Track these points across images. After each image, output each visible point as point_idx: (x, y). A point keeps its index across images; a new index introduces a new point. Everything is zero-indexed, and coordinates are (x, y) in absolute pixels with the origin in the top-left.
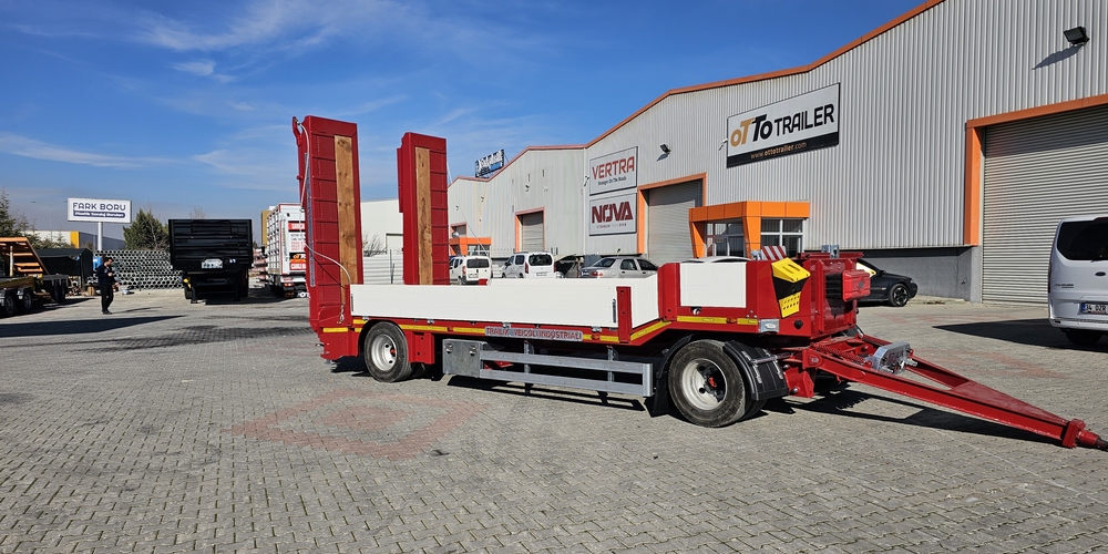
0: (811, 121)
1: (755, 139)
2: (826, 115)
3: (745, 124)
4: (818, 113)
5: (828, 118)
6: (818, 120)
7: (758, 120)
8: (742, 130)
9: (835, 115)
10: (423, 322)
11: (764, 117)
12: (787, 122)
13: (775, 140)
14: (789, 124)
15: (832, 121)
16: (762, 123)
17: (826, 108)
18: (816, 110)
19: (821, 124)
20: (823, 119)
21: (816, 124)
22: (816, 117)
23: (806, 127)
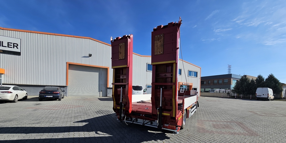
0: (5, 44)
2: (14, 46)
4: (9, 44)
6: (9, 46)
9: (19, 47)
15: (17, 48)
17: (14, 44)
18: (8, 43)
19: (12, 47)
20: (12, 46)
21: (8, 47)
22: (8, 45)
23: (2, 46)
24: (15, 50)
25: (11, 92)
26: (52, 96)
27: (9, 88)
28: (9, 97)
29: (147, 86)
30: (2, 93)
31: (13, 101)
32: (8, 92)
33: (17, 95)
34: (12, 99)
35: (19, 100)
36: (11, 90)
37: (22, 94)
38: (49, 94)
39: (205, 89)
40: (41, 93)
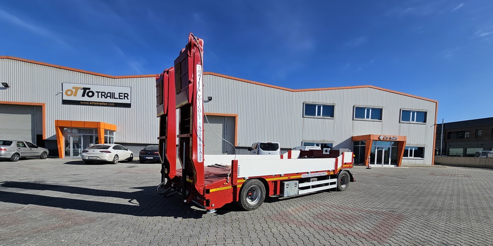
0: (117, 96)
1: (83, 95)
2: (125, 96)
3: (77, 89)
4: (121, 95)
5: (126, 98)
6: (121, 97)
7: (85, 89)
8: (74, 90)
9: (129, 97)
10: (280, 176)
11: (89, 89)
12: (103, 94)
13: (95, 99)
14: (104, 95)
15: (128, 99)
16: (87, 91)
17: (125, 94)
18: (119, 94)
19: (122, 99)
20: (123, 97)
21: (119, 98)
22: (119, 96)
23: (114, 98)
24: (125, 101)
25: (109, 152)
26: (152, 158)
27: (108, 147)
28: (107, 157)
29: (304, 143)
30: (100, 153)
31: (112, 163)
32: (107, 152)
33: (117, 155)
34: (111, 160)
35: (119, 162)
36: (110, 149)
37: (124, 154)
38: (150, 154)
39: (465, 151)
40: (141, 153)
